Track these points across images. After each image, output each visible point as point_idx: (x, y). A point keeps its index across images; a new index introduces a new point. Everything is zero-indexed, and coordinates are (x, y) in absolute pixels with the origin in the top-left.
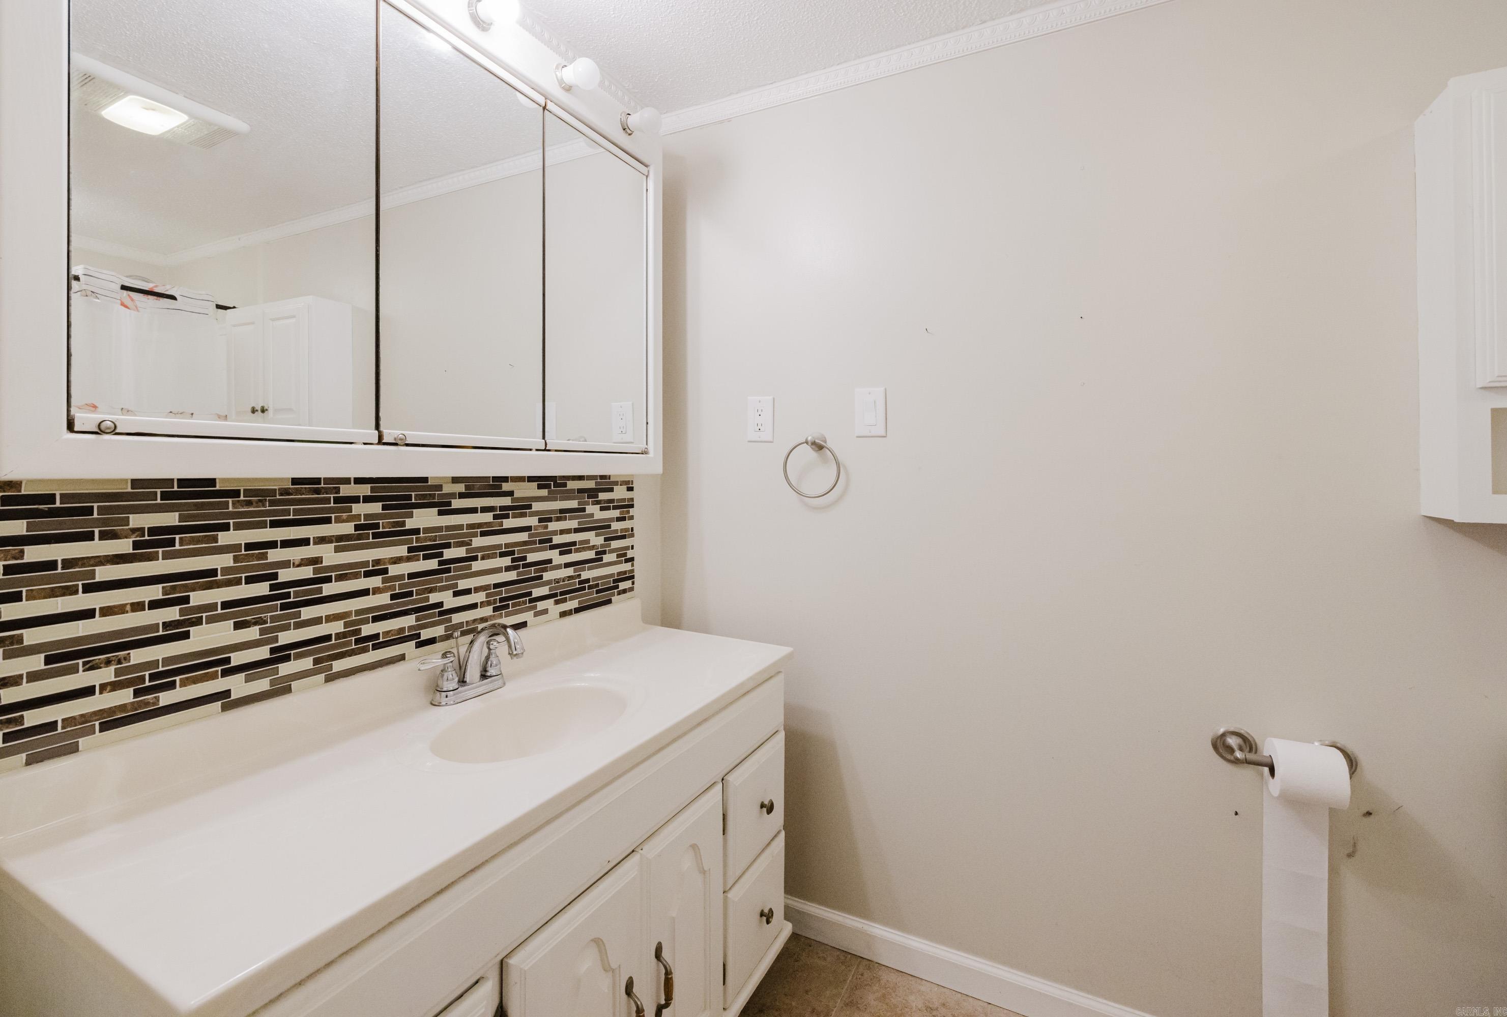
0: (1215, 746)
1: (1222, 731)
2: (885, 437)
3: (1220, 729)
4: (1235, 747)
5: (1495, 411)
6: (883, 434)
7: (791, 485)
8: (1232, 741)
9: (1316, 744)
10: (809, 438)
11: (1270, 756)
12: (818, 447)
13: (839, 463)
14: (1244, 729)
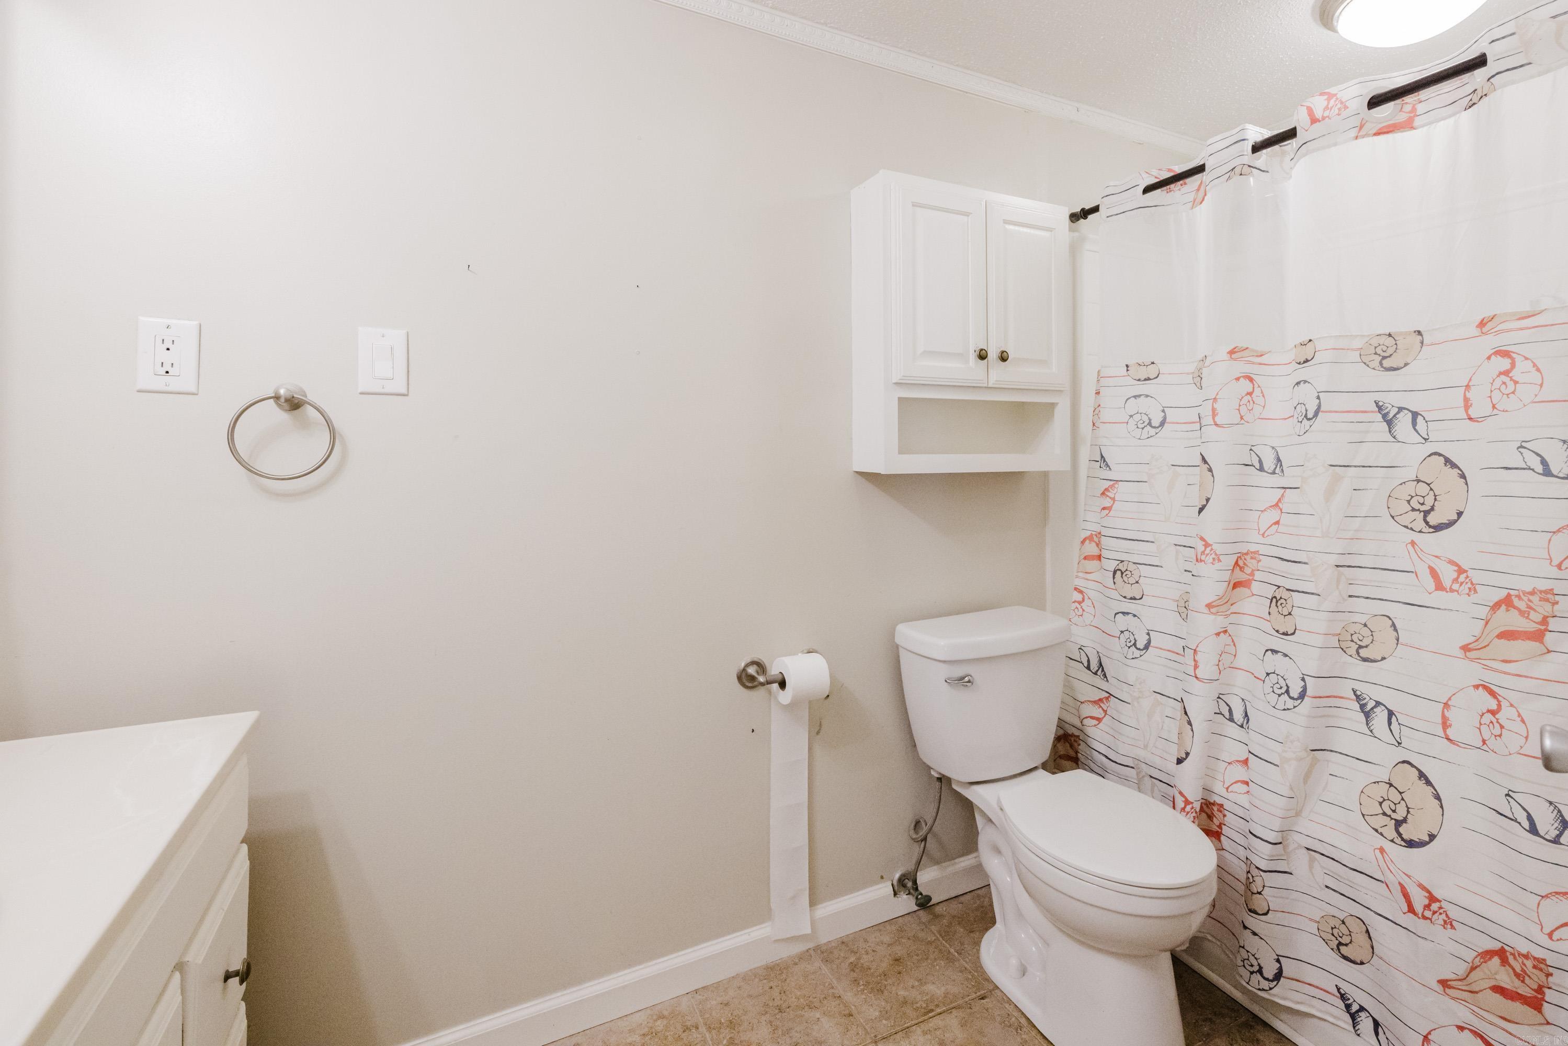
0: (739, 678)
1: (743, 665)
2: (404, 395)
3: (741, 664)
4: (754, 674)
5: (900, 399)
6: (404, 391)
7: (244, 463)
8: (752, 670)
9: (800, 654)
10: (282, 392)
11: (781, 673)
12: (294, 404)
13: (334, 430)
14: (756, 656)
